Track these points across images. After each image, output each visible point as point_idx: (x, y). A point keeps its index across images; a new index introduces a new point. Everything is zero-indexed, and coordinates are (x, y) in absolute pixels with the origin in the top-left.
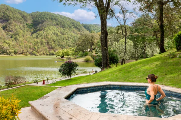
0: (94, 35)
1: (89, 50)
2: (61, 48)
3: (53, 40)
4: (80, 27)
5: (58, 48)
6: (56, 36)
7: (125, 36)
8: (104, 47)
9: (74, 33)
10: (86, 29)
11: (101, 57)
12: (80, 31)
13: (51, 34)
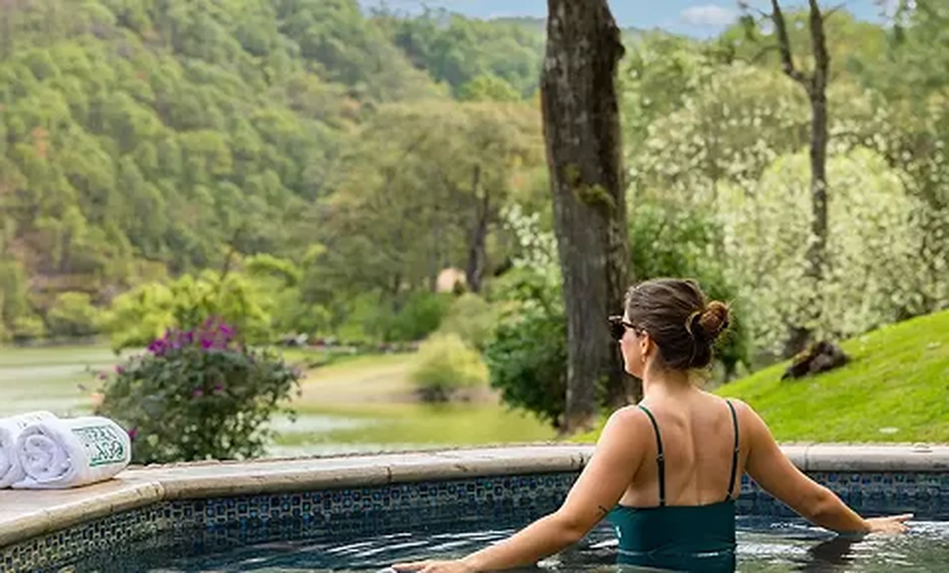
0: (500, 117)
1: (448, 279)
2: (162, 270)
3: (81, 183)
4: (362, 46)
5: (131, 266)
6: (110, 141)
7: (814, 81)
8: (578, 182)
9: (296, 108)
10: (420, 66)
11: (559, 309)
12: (361, 87)
13: (63, 126)
